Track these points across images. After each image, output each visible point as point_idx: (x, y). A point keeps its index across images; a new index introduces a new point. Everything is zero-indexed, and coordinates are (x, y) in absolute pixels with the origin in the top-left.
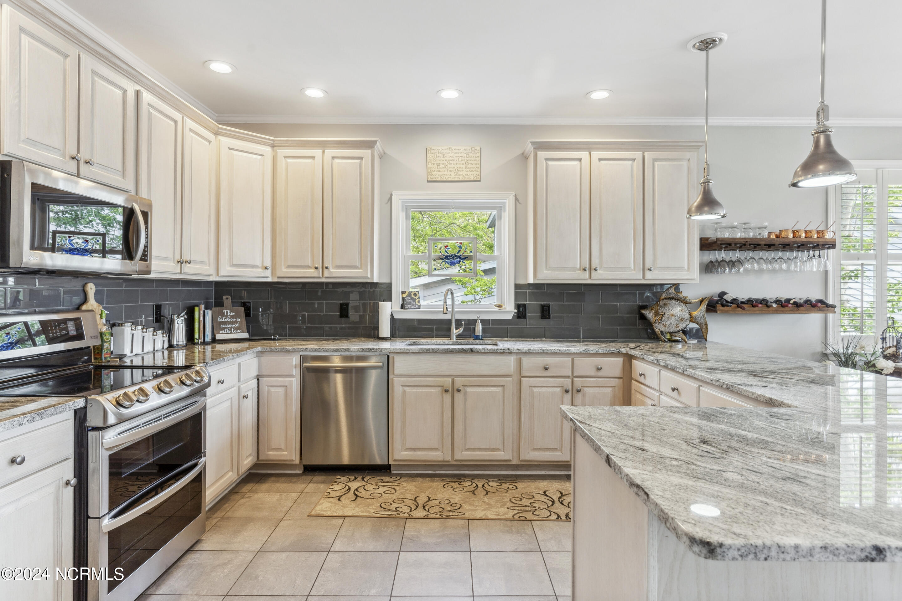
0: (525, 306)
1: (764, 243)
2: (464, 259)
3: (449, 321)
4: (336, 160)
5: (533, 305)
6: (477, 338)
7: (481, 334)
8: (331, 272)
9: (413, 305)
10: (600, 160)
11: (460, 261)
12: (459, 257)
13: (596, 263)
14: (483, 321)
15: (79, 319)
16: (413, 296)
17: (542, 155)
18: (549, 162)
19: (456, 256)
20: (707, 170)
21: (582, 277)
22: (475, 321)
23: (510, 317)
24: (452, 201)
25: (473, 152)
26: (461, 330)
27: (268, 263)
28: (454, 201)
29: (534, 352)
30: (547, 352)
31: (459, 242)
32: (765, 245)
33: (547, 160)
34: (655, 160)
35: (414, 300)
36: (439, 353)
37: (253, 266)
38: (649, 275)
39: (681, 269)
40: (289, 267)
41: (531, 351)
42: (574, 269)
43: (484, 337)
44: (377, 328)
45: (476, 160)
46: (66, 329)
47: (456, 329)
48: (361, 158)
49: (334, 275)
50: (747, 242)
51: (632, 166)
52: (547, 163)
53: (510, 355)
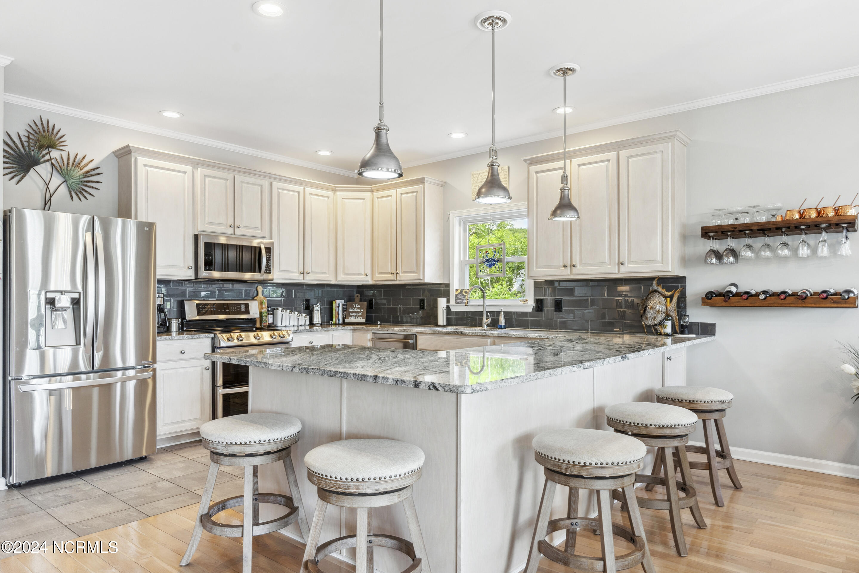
1: (756, 228)
2: (498, 261)
3: (481, 313)
4: (403, 196)
5: (549, 300)
6: (500, 327)
7: (503, 324)
8: (400, 276)
9: (463, 300)
10: (579, 165)
11: (494, 264)
12: (494, 260)
14: (506, 314)
15: (248, 304)
16: (464, 293)
17: (532, 169)
18: (539, 175)
19: (492, 259)
22: (499, 313)
23: (530, 310)
24: (490, 214)
25: (503, 171)
26: (490, 320)
27: (369, 272)
28: (492, 214)
31: (494, 247)
32: (759, 230)
33: (537, 172)
34: (629, 157)
35: (464, 296)
36: (442, 334)
37: (359, 274)
38: (623, 269)
39: (655, 261)
40: (380, 273)
43: (505, 327)
44: (436, 318)
45: (505, 178)
46: (240, 308)
47: (487, 320)
48: (416, 192)
49: (402, 278)
50: (735, 228)
51: (607, 167)
52: (537, 176)
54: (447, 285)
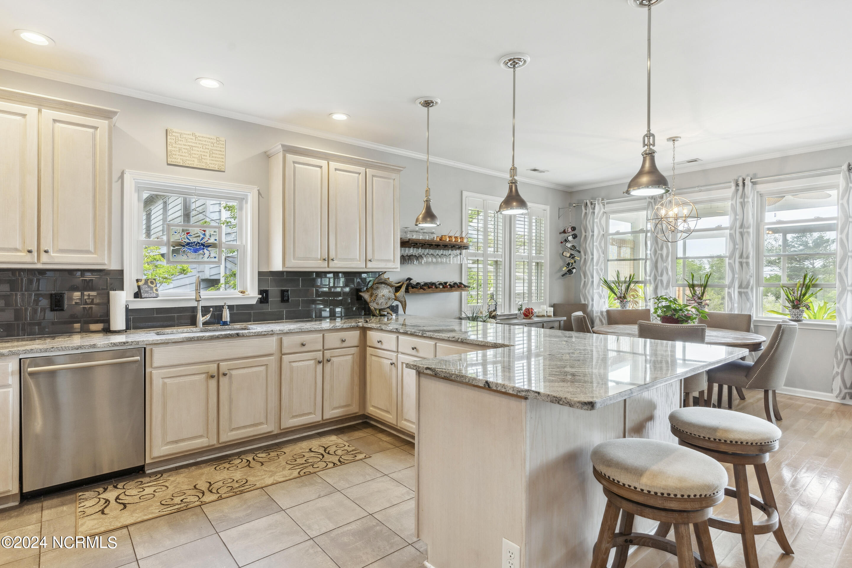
0: (266, 292)
1: (435, 244)
2: (209, 246)
3: (194, 309)
4: (58, 124)
5: (274, 291)
6: (225, 324)
7: (228, 320)
9: (151, 293)
10: (336, 169)
11: (203, 249)
12: (204, 245)
13: (332, 255)
14: (231, 307)
16: (150, 284)
17: (291, 157)
18: (297, 165)
19: (199, 243)
20: (428, 192)
21: (322, 266)
22: (222, 307)
23: (254, 302)
24: (194, 187)
25: (218, 143)
26: (208, 317)
28: (197, 188)
29: (294, 331)
30: (304, 330)
31: (202, 229)
32: (435, 245)
33: (294, 162)
34: (373, 176)
35: (151, 288)
38: (369, 265)
39: (389, 260)
41: (291, 331)
42: (316, 259)
43: (234, 322)
45: (221, 151)
47: (203, 316)
48: (96, 128)
50: (426, 242)
51: (358, 179)
52: (294, 166)
53: (272, 336)
54: (121, 272)
